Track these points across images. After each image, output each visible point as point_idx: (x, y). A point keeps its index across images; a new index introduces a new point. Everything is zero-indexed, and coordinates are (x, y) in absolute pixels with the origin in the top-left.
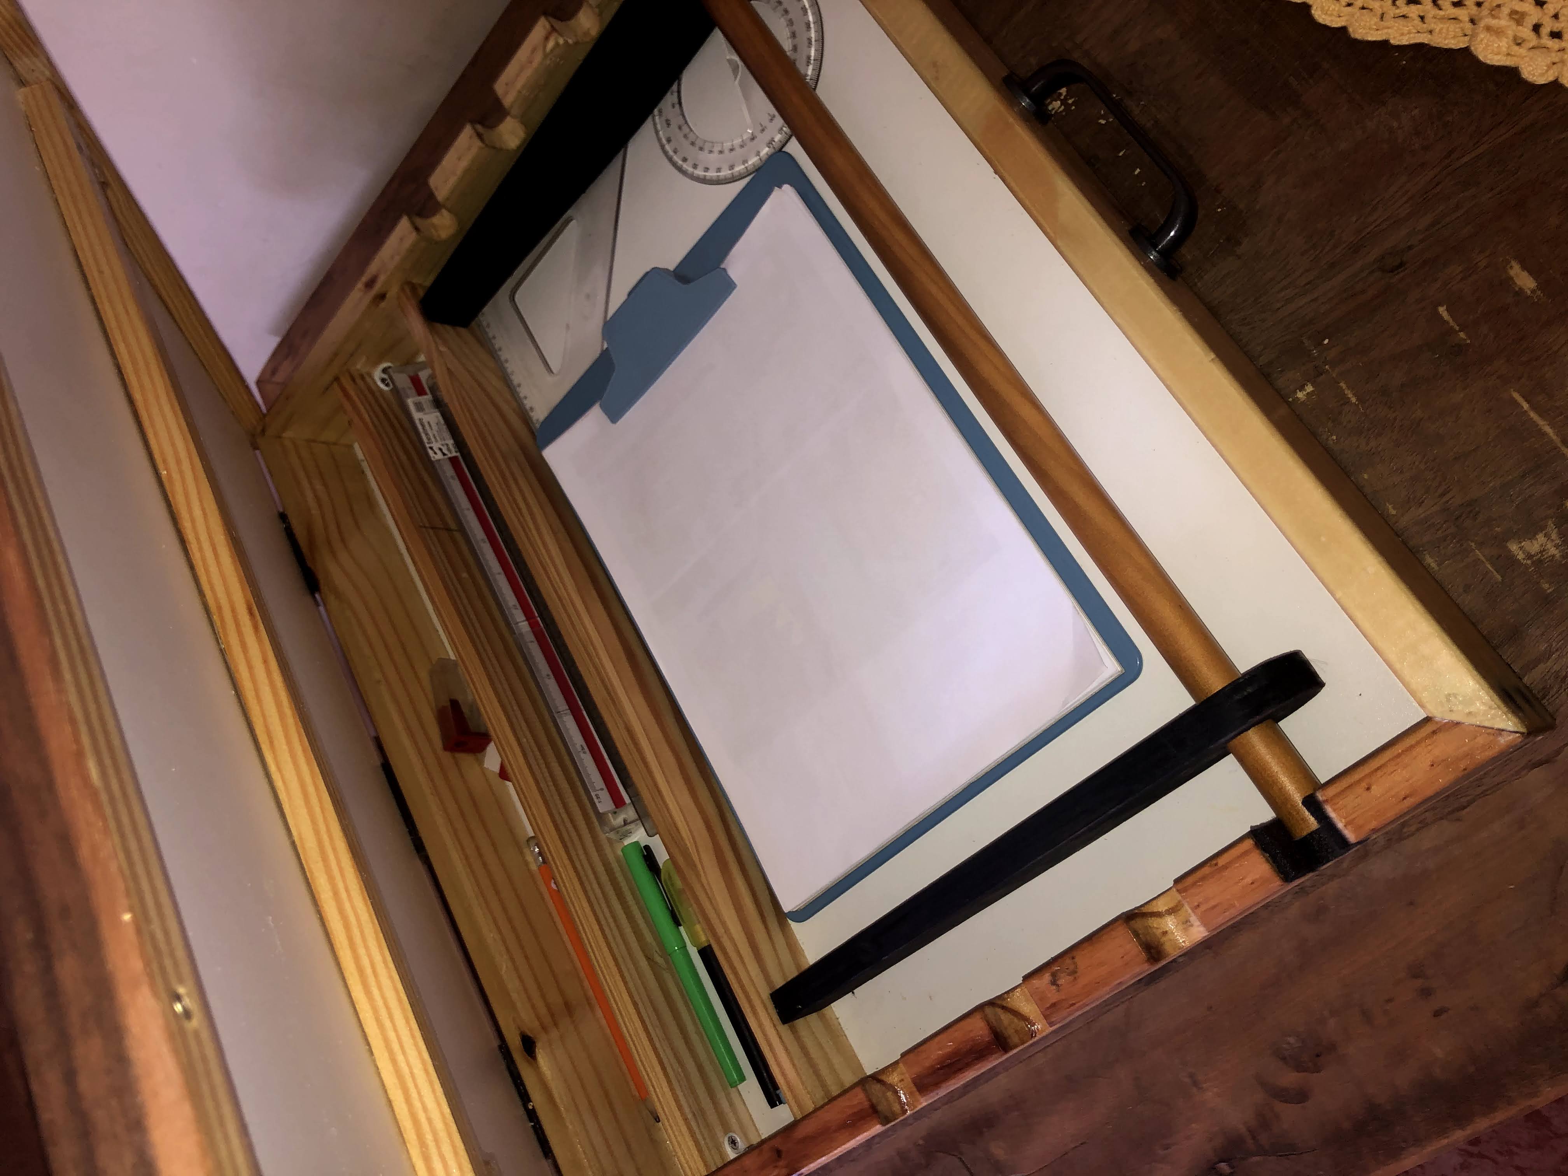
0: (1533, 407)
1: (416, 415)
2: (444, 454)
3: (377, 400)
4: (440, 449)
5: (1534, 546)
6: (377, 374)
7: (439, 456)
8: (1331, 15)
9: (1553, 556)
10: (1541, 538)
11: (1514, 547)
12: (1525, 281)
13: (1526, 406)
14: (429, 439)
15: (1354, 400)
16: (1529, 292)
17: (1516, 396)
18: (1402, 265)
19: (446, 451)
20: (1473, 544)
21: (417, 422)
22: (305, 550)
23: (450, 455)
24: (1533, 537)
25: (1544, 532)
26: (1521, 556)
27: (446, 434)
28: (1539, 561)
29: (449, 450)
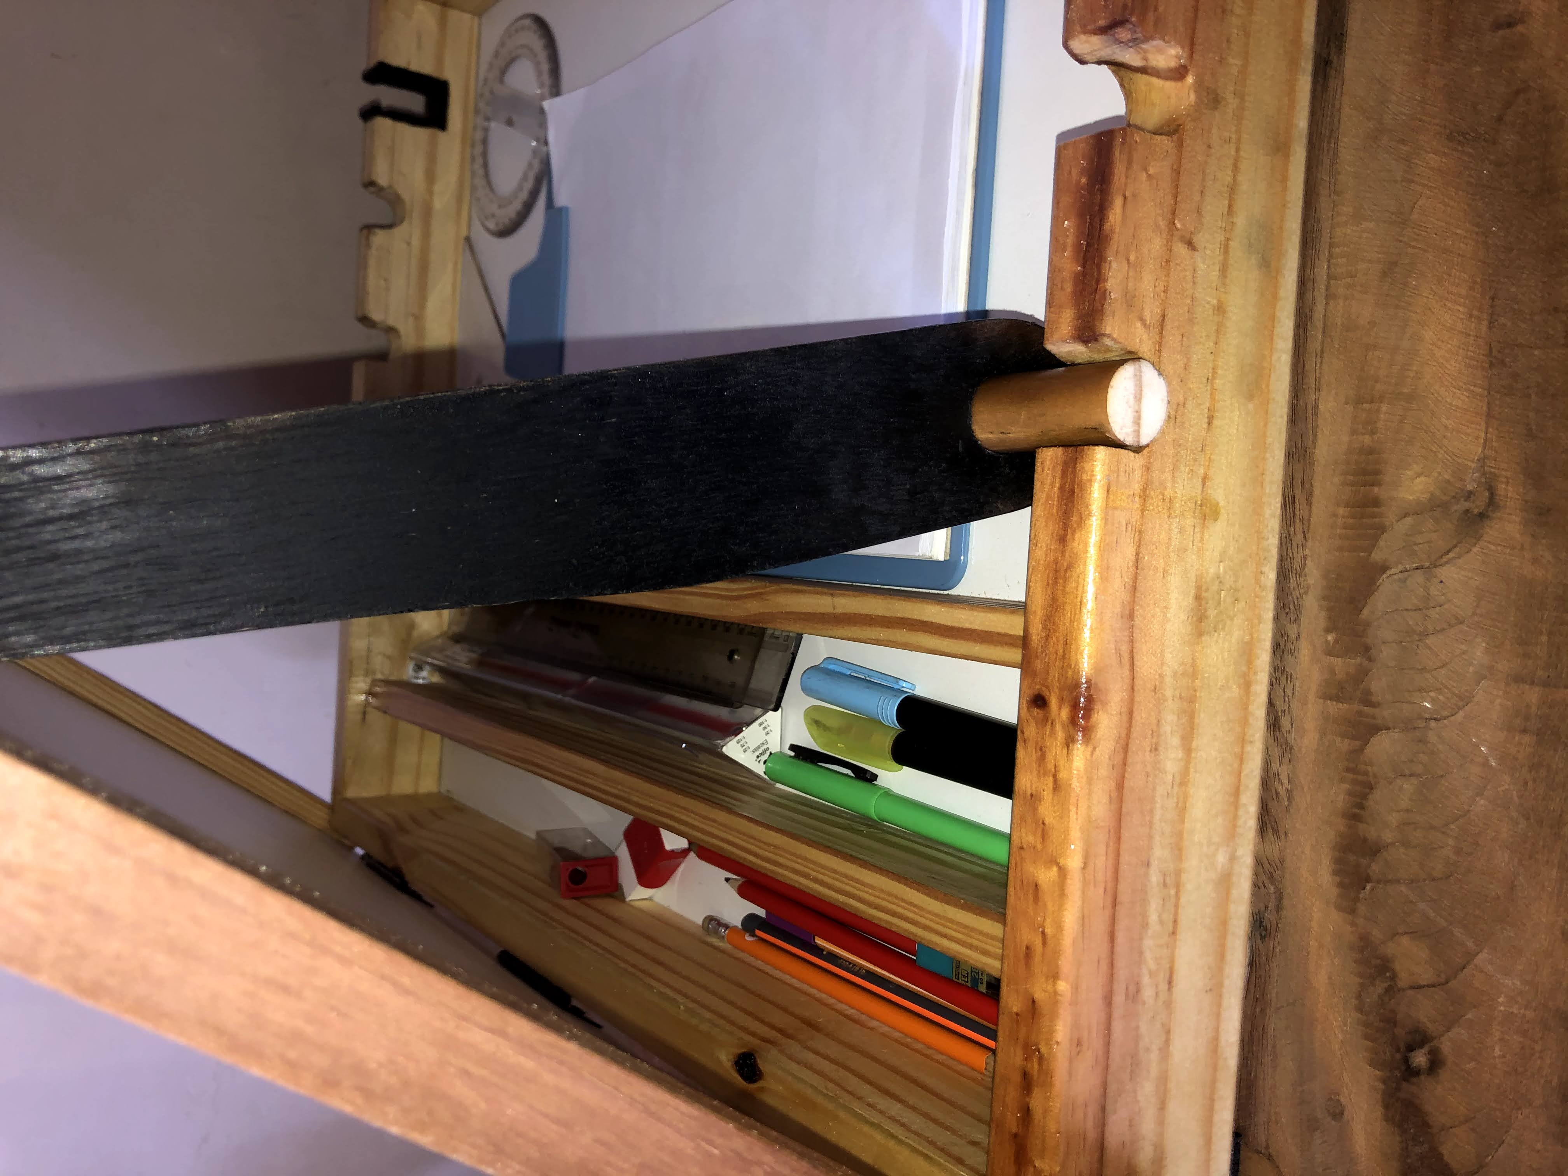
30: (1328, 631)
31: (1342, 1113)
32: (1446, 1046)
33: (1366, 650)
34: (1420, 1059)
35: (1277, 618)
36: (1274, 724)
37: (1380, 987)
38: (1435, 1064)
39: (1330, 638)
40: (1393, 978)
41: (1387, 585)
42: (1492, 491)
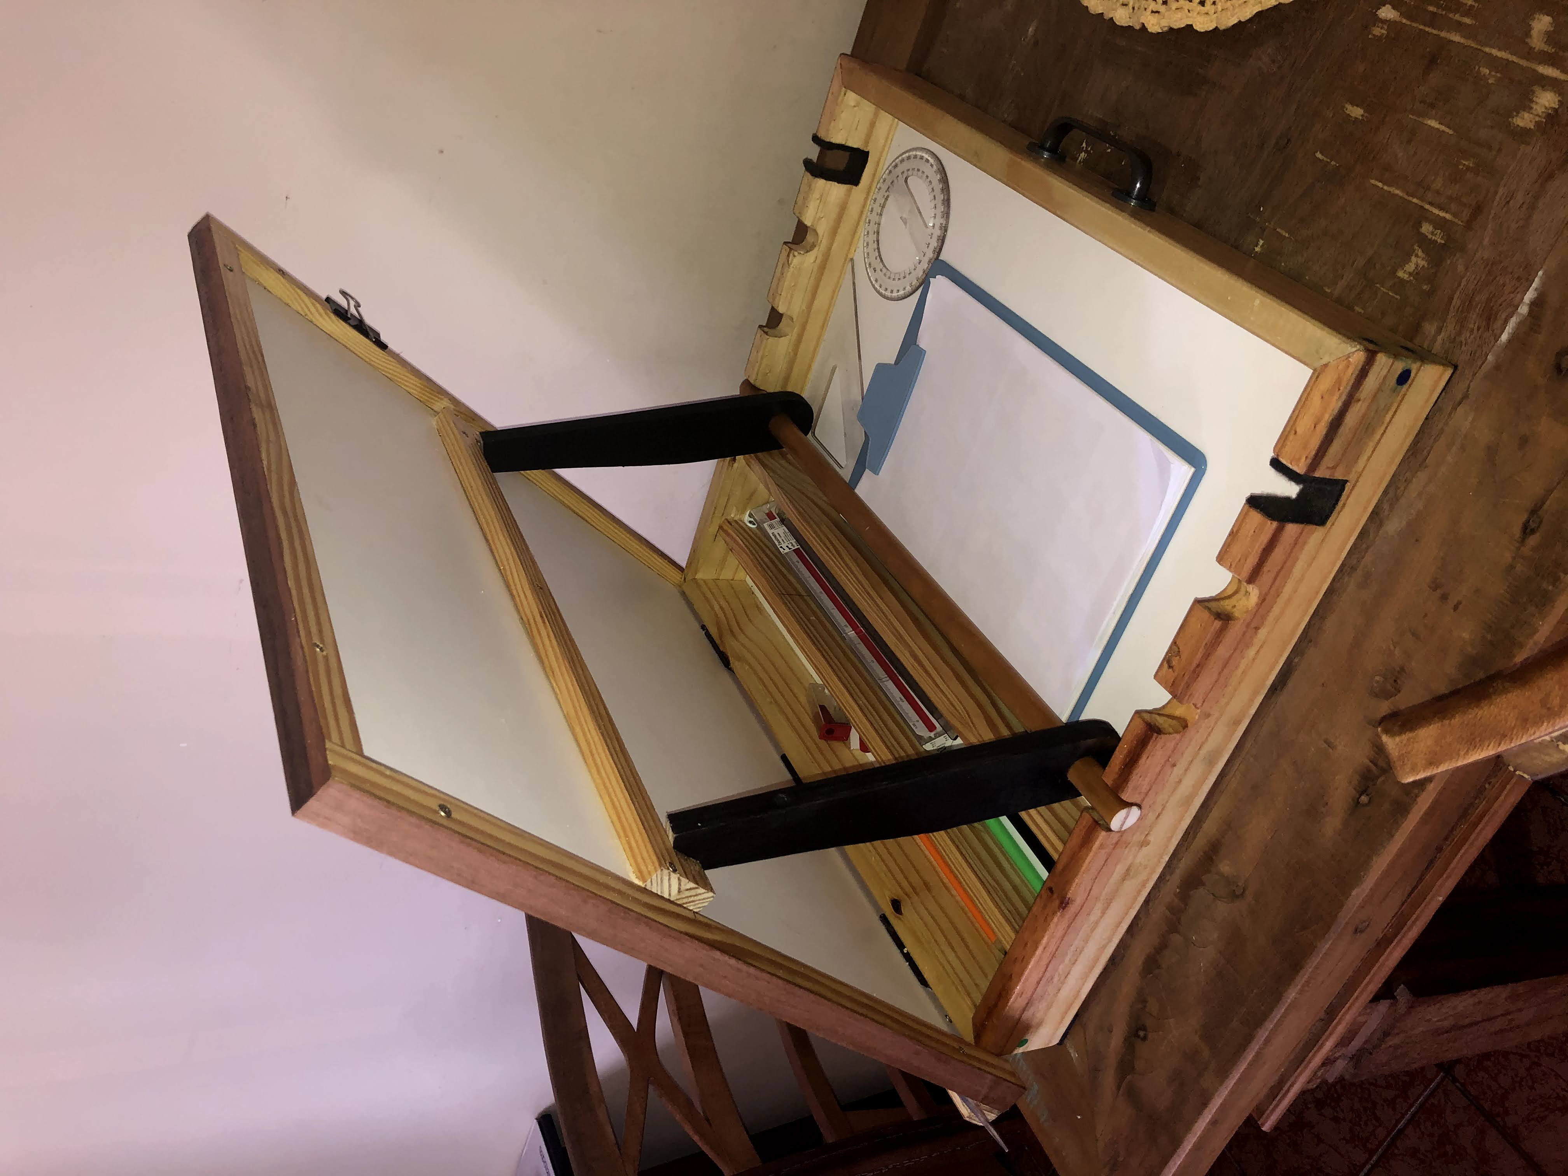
0: (1384, 184)
1: (770, 532)
2: (790, 549)
3: (747, 533)
4: (787, 546)
5: (1411, 267)
6: (746, 518)
7: (787, 550)
8: (1207, 23)
9: (1423, 266)
10: (1414, 259)
11: (1400, 274)
12: (1356, 112)
13: (1380, 185)
14: (779, 542)
15: (1287, 235)
16: (1361, 118)
17: (1373, 181)
18: (1289, 140)
19: (790, 547)
20: (1378, 285)
21: (771, 535)
22: (718, 641)
23: (793, 549)
24: (1409, 260)
25: (1414, 255)
26: (1406, 277)
27: (791, 537)
28: (1416, 274)
29: (792, 545)
30: (1178, 888)
31: (1112, 1032)
32: (1150, 1036)
33: (1186, 905)
34: (1141, 1033)
35: (1165, 868)
36: (1147, 901)
37: (1140, 1006)
38: (1145, 1038)
39: (1178, 890)
40: (1145, 1007)
41: (1201, 891)
42: (1244, 892)
